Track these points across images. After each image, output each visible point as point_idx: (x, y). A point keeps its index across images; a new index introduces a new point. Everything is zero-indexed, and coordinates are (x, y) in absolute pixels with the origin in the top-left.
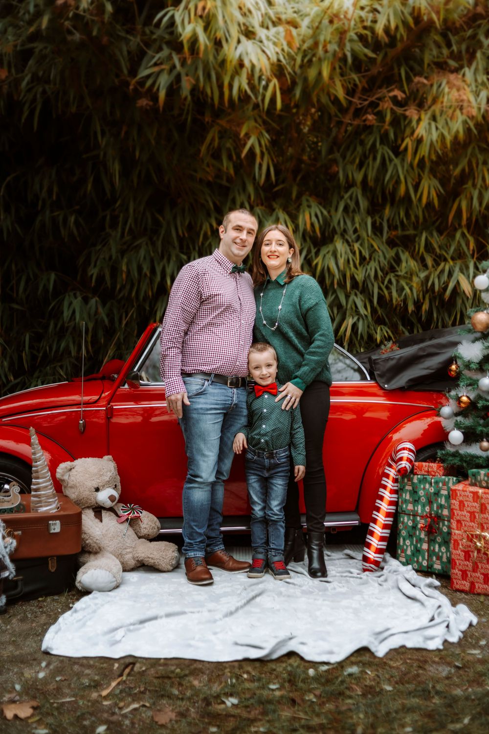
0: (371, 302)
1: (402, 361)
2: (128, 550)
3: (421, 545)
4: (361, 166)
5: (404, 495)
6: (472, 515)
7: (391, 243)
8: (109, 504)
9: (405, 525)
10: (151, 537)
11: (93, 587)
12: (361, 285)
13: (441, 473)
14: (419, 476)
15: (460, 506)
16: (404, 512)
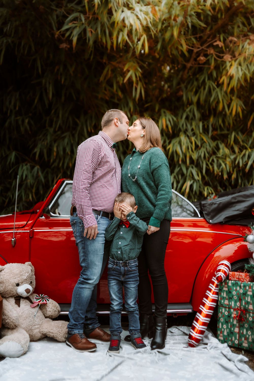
0: (202, 173)
1: (221, 205)
2: (36, 327)
3: (234, 329)
5: (222, 294)
7: (214, 138)
8: (25, 294)
9: (223, 314)
10: (53, 317)
11: (6, 354)
12: (195, 162)
13: (248, 280)
14: (233, 282)
16: (222, 306)
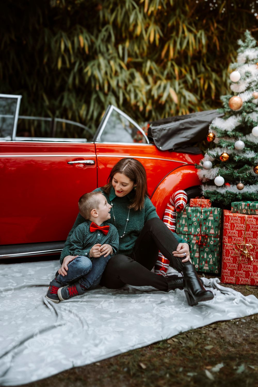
1: (170, 131)
3: (195, 254)
4: (112, 11)
5: (181, 221)
6: (239, 232)
7: (129, 66)
14: (192, 208)
15: (231, 226)
16: (180, 233)
